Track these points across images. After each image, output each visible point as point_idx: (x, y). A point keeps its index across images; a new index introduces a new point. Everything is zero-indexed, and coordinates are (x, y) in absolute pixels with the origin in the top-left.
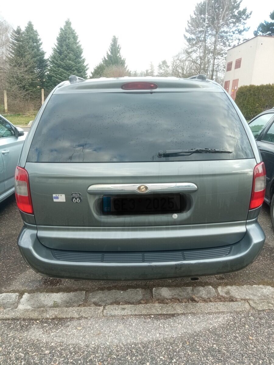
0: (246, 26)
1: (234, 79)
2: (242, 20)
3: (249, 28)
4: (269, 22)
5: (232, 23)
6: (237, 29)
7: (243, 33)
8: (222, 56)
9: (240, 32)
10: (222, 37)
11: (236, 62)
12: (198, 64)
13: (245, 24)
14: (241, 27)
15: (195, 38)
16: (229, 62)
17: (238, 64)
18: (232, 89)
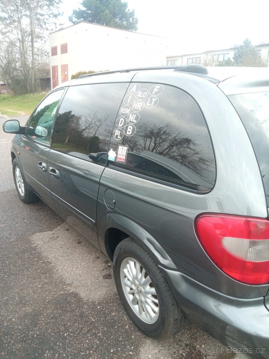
0: (61, 11)
1: (62, 64)
2: (55, 4)
3: (63, 13)
4: (83, 10)
5: (46, 5)
6: (52, 13)
7: (58, 18)
8: (42, 40)
9: (56, 16)
10: (38, 19)
11: (61, 46)
12: (18, 47)
13: (58, 8)
14: (55, 11)
15: (7, 18)
16: (53, 46)
17: (64, 49)
18: (62, 74)
